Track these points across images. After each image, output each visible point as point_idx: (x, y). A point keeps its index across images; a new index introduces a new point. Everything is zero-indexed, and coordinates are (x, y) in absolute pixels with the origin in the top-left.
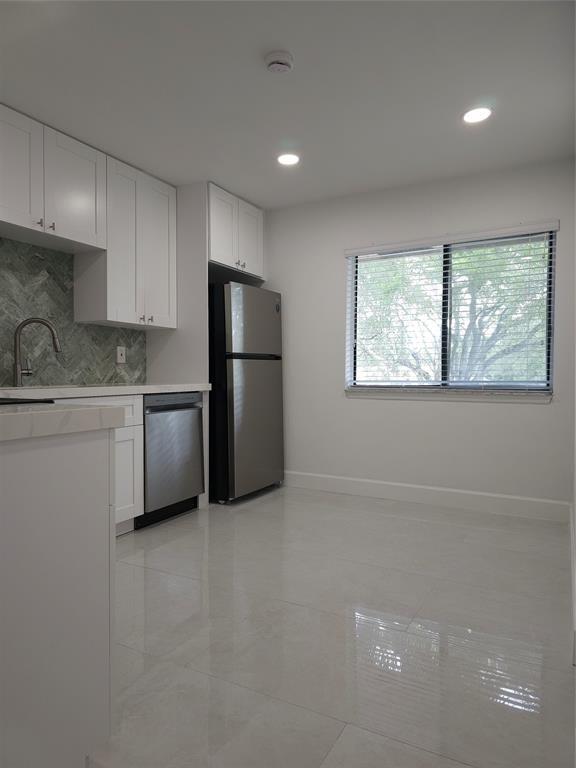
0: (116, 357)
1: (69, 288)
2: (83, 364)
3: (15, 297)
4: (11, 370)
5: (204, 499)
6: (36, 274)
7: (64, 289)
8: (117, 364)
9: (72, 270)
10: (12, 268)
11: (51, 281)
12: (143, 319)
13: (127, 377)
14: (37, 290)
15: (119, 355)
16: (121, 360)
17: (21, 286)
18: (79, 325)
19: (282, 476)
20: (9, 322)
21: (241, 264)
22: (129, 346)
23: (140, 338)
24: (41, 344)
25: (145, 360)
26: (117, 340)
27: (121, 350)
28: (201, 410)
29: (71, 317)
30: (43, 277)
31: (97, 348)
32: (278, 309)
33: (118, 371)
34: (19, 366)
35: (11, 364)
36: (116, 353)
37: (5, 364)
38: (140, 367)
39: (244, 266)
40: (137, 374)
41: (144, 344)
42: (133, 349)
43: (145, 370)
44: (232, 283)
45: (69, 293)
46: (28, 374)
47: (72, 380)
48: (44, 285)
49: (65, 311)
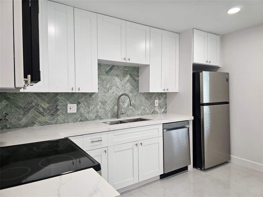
0: (155, 104)
1: (137, 80)
2: (142, 108)
3: (118, 86)
4: (117, 112)
5: (190, 167)
6: (125, 77)
7: (135, 80)
8: (155, 107)
9: (138, 73)
10: (117, 75)
11: (131, 78)
12: (164, 90)
13: (159, 112)
14: (126, 83)
15: (156, 103)
16: (156, 105)
17: (120, 82)
18: (141, 93)
19: (230, 158)
20: (116, 95)
21: (209, 61)
22: (160, 99)
23: (164, 96)
24: (127, 102)
25: (166, 104)
26: (155, 98)
27: (157, 101)
28: (189, 128)
29: (138, 91)
30: (128, 77)
31: (147, 101)
32: (227, 80)
33: (156, 109)
34: (119, 111)
35: (117, 110)
36: (155, 102)
37: (115, 110)
38: (164, 107)
39: (210, 62)
40: (163, 110)
41: (166, 98)
42: (161, 100)
43: (166, 108)
44: (203, 72)
45: (137, 82)
46: (122, 114)
47: (138, 114)
48: (128, 80)
49: (136, 89)
